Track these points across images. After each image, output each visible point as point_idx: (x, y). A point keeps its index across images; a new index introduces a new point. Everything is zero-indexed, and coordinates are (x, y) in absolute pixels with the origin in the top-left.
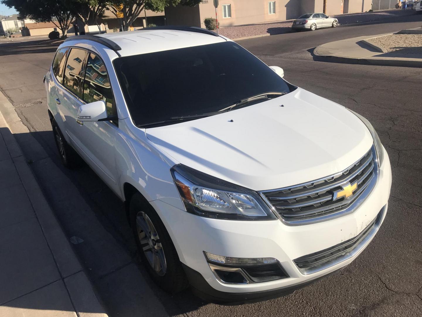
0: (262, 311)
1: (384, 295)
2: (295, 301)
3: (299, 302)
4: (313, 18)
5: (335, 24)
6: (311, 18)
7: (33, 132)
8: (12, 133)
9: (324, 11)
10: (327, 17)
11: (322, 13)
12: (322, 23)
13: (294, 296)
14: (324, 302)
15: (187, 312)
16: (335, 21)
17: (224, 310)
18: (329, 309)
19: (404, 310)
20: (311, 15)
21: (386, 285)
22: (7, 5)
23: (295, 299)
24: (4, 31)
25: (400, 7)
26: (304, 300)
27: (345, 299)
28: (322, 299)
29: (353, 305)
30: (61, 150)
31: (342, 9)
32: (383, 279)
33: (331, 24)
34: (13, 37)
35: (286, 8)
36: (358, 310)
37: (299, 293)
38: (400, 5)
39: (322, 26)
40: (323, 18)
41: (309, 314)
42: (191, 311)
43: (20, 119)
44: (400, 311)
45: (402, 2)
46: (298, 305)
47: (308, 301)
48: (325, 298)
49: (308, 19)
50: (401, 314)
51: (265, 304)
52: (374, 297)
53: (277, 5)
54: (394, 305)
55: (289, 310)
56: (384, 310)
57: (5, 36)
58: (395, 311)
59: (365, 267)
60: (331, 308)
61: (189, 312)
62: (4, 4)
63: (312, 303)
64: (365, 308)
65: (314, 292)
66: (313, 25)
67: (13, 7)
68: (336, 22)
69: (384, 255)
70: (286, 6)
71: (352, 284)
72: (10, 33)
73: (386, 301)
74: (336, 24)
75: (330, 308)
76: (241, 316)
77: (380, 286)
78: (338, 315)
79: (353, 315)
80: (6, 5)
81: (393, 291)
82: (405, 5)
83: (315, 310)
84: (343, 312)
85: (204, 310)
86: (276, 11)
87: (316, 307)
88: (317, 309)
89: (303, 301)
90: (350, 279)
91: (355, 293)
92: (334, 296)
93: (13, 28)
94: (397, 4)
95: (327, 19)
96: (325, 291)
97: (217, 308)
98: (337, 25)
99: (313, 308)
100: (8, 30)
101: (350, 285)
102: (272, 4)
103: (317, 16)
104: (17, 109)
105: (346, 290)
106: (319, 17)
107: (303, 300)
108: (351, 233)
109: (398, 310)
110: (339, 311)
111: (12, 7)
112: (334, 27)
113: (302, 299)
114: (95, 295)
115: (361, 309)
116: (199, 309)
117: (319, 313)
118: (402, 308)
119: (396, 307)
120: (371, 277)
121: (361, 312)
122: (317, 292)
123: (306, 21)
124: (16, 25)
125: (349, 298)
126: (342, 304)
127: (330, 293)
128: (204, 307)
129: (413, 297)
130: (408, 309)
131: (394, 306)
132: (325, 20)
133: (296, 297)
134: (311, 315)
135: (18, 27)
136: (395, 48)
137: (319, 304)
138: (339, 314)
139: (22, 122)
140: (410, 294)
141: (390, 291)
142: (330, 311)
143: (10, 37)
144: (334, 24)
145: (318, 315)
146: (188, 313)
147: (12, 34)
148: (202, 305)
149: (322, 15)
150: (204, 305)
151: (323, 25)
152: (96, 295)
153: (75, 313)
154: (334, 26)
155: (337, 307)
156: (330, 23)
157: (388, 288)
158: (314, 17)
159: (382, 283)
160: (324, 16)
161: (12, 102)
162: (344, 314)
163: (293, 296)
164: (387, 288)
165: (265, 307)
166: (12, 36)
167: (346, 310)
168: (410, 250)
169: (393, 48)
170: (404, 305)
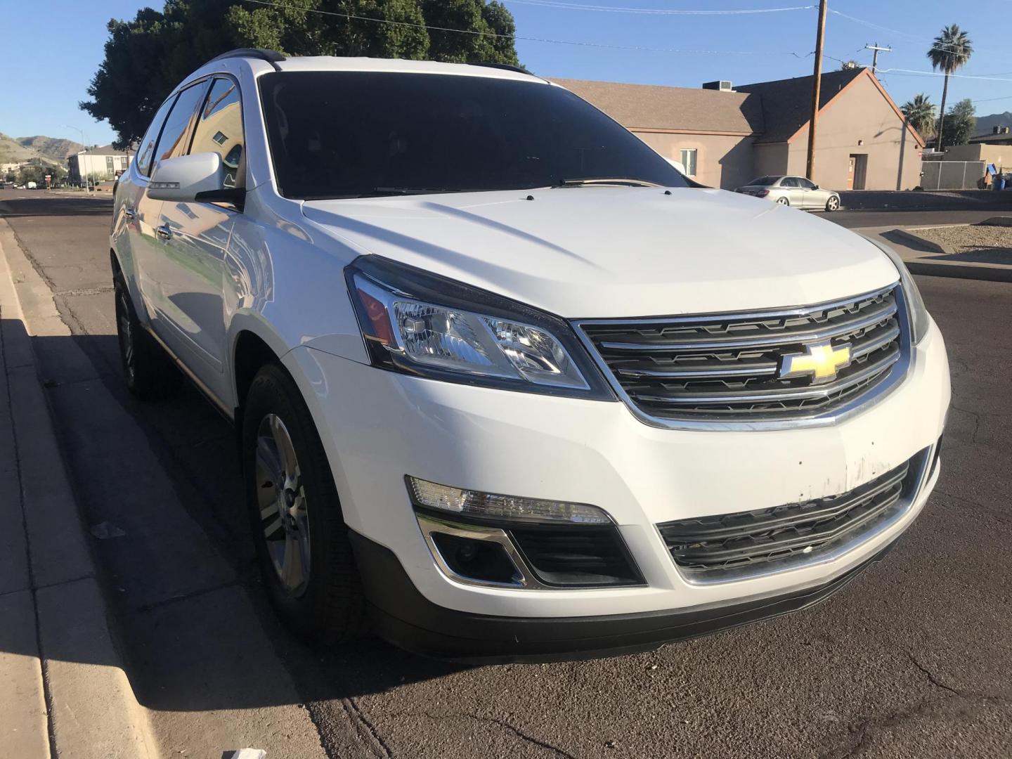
0: (567, 709)
1: (922, 695)
2: (663, 693)
3: (675, 695)
4: (781, 185)
5: (832, 204)
6: (778, 185)
7: (79, 334)
8: (29, 334)
9: (809, 174)
10: (815, 188)
11: (803, 176)
12: (803, 199)
13: (665, 682)
14: (747, 700)
15: (355, 696)
16: (833, 198)
17: (460, 698)
18: (759, 717)
19: (981, 733)
20: (778, 179)
21: (929, 674)
22: (92, 114)
23: (665, 689)
24: (80, 176)
25: (990, 186)
26: (690, 693)
27: (809, 698)
28: (743, 693)
29: (831, 712)
30: (127, 355)
31: (850, 180)
32: (923, 661)
33: (825, 204)
34: (99, 190)
35: (721, 165)
36: (844, 725)
37: (681, 675)
38: (989, 181)
39: (802, 205)
40: (805, 189)
41: (701, 724)
42: (366, 694)
43: (57, 313)
44: (968, 735)
45: (993, 176)
46: (671, 702)
47: (703, 694)
48: (752, 692)
49: (771, 187)
50: (972, 744)
51: (577, 694)
52: (893, 699)
53: (700, 157)
54: (950, 720)
55: (643, 711)
56: (921, 731)
57: (80, 186)
58: (955, 734)
59: (873, 632)
60: (765, 715)
61: (360, 694)
62: (86, 111)
63: (714, 700)
64: (864, 722)
65: (722, 677)
66: (782, 201)
67: (107, 119)
68: (836, 201)
69: (928, 611)
70: (720, 162)
71: (833, 665)
72: (94, 181)
73: (928, 710)
74: (836, 204)
75: (766, 713)
76: (504, 713)
77: (912, 675)
78: (786, 731)
79: (830, 734)
80: (90, 113)
81: (951, 689)
82: (1001, 182)
83: (718, 716)
84: (801, 727)
85: (404, 695)
86: (697, 171)
87: (723, 709)
88: (725, 713)
89: (686, 695)
90: (827, 655)
91: (839, 687)
92: (777, 689)
93: (101, 172)
94: (981, 179)
95: (815, 192)
96: (753, 677)
97: (440, 693)
98: (838, 207)
99: (713, 711)
100: (89, 175)
101: (827, 667)
102: (689, 154)
103: (792, 182)
104: (57, 298)
105: (814, 679)
106: (796, 185)
107: (687, 691)
108: (828, 480)
109: (963, 733)
110: (790, 724)
111: (103, 119)
112: (831, 211)
113: (687, 688)
114: (106, 628)
115: (853, 722)
116: (390, 692)
117: (729, 722)
118: (976, 729)
119: (957, 726)
120: (889, 656)
121: (854, 729)
122: (730, 677)
123: (765, 191)
124: (110, 165)
125: (822, 695)
126: (799, 708)
127: (769, 681)
128: (403, 687)
129: (1006, 705)
130: (993, 734)
131: (951, 724)
132: (810, 193)
133: (670, 684)
134: (706, 725)
135: (113, 171)
136: (974, 246)
137: (732, 704)
138: (789, 730)
139: (59, 319)
140: (1000, 700)
141: (941, 688)
142: (764, 722)
143: (91, 189)
144: (830, 203)
145: (726, 729)
146: (355, 699)
147: (97, 184)
148: (399, 684)
149: (804, 182)
150: (406, 683)
151: (804, 203)
152: (109, 628)
153: (37, 661)
154: (832, 209)
155: (785, 714)
156: (822, 200)
157: (937, 681)
158: (783, 184)
159: (918, 669)
160: (808, 183)
161: (51, 283)
162: (802, 731)
163: (662, 681)
164: (934, 682)
165: (578, 699)
166: (96, 188)
167: (810, 722)
168: (1002, 605)
169: (971, 247)
170: (981, 723)
